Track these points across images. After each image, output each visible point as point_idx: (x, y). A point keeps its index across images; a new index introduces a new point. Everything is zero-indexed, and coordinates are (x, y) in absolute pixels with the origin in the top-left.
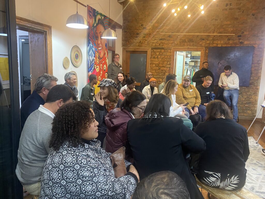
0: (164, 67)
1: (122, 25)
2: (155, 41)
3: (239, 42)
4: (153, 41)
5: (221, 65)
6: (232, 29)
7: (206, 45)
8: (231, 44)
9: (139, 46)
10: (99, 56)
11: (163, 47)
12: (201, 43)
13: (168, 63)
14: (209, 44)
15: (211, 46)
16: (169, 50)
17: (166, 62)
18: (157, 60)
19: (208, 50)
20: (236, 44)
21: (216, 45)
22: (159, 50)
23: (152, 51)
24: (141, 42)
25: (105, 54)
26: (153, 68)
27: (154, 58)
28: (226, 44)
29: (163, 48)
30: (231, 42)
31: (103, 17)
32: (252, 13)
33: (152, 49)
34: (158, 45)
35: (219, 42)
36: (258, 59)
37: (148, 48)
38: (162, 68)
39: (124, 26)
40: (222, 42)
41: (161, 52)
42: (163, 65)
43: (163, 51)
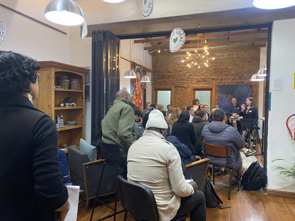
0: (185, 100)
1: (151, 70)
2: (177, 81)
3: (240, 81)
4: (176, 81)
5: (228, 99)
6: (235, 72)
7: (217, 84)
8: (235, 83)
9: (165, 85)
10: (136, 94)
11: (184, 85)
12: (212, 82)
13: (188, 98)
14: (218, 83)
15: (220, 84)
16: (188, 88)
17: (186, 97)
18: (179, 95)
19: (218, 87)
20: (238, 83)
21: (224, 84)
22: (181, 88)
23: (175, 88)
24: (166, 82)
25: (140, 92)
26: (176, 101)
27: (177, 94)
28: (231, 82)
29: (183, 87)
30: (234, 81)
31: (139, 67)
32: (248, 61)
33: (175, 87)
34: (180, 84)
35: (226, 81)
36: (255, 94)
37: (172, 86)
38: (183, 102)
39: (153, 70)
40: (228, 81)
41: (182, 89)
42: (184, 99)
43: (183, 88)
